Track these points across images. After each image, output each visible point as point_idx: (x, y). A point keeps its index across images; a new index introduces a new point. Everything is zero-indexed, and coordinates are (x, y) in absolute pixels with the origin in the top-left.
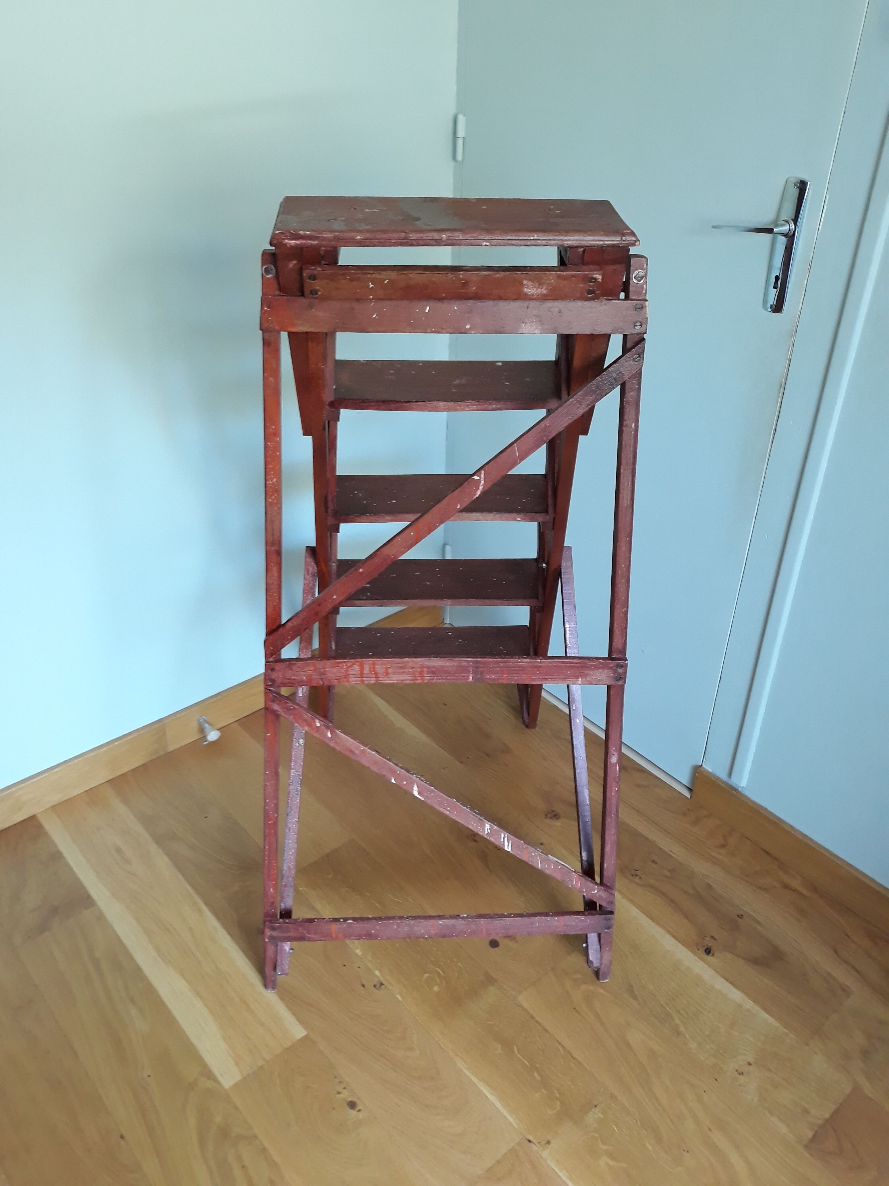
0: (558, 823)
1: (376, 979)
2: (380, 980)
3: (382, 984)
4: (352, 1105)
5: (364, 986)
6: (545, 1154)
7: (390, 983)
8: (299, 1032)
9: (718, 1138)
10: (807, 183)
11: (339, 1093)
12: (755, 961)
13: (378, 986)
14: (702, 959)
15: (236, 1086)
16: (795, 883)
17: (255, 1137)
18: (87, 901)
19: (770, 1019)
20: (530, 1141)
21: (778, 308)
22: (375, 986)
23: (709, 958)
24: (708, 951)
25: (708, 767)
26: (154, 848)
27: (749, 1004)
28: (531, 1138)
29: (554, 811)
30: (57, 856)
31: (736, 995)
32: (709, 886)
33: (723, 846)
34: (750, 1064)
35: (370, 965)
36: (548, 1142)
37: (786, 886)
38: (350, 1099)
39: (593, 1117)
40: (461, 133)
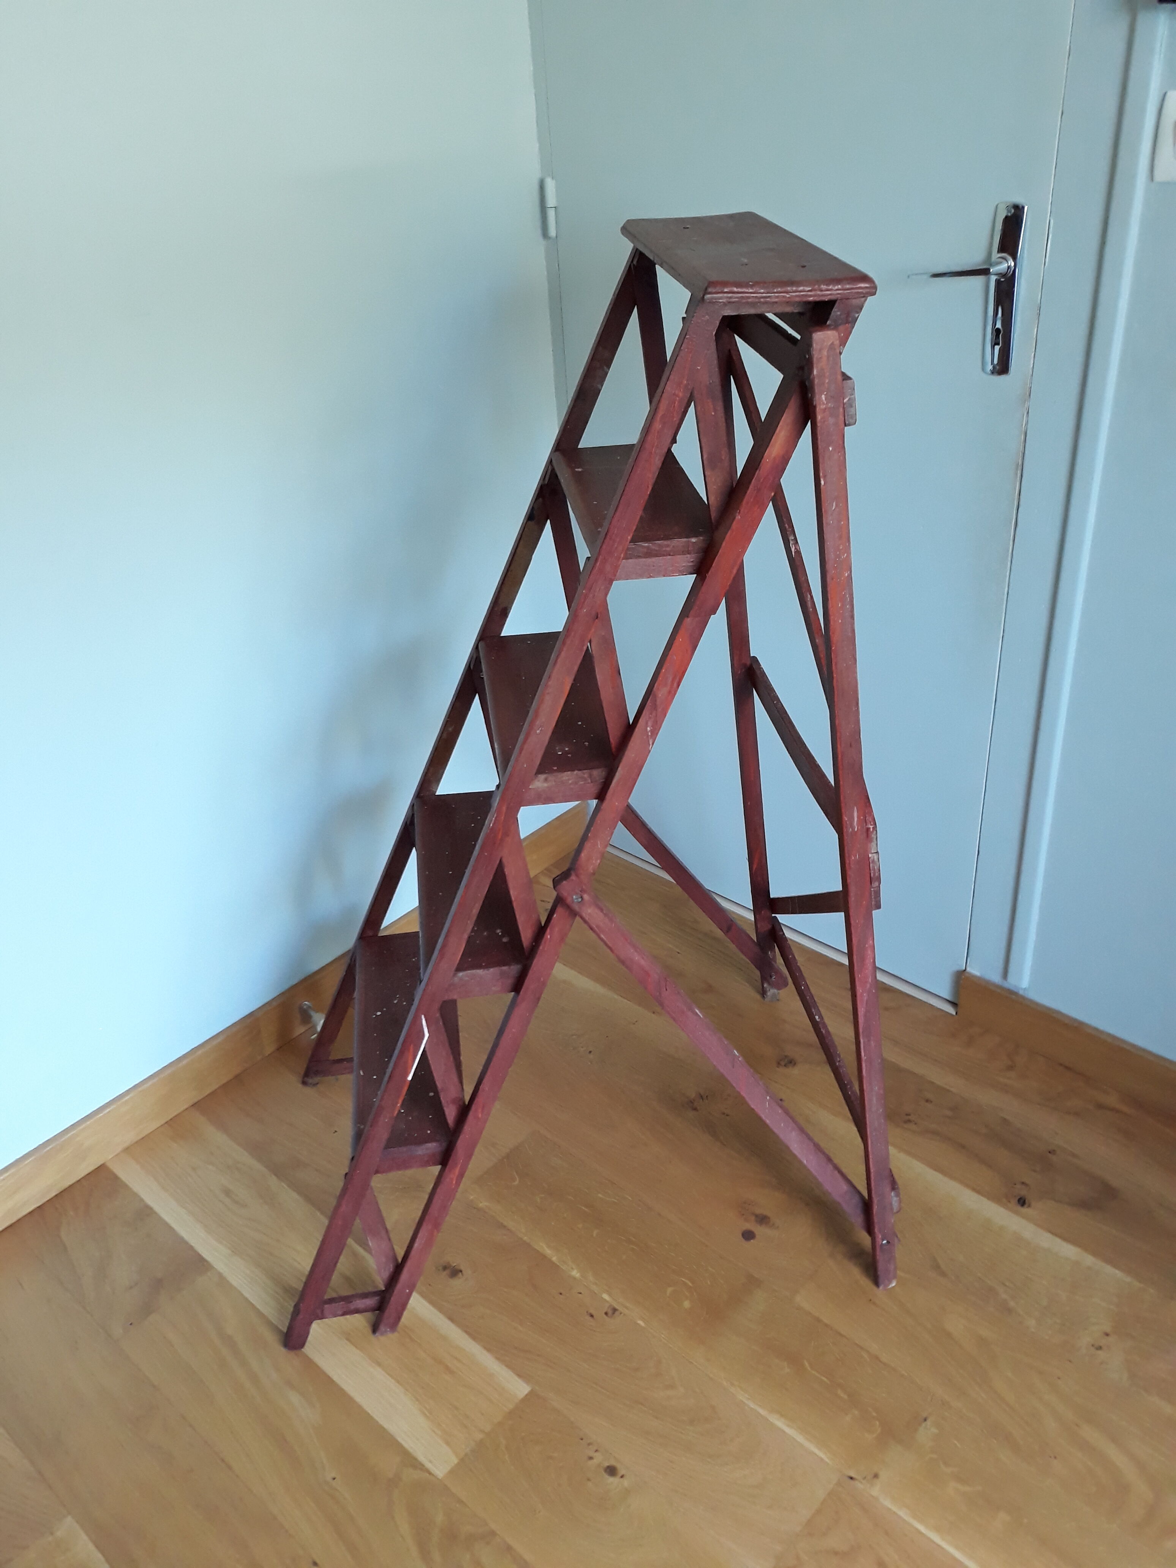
0: (795, 1071)
1: (607, 1305)
2: (611, 1305)
3: (615, 1310)
4: (611, 1471)
5: (592, 1316)
6: (875, 1491)
7: (627, 1308)
8: (521, 1389)
9: (1089, 1433)
10: (1023, 207)
11: (591, 1458)
12: (1084, 1205)
13: (610, 1312)
14: (1016, 1213)
15: (452, 1472)
16: (1112, 1100)
17: (493, 1533)
18: (200, 1264)
19: (1118, 1273)
20: (851, 1478)
21: (1003, 367)
22: (606, 1314)
23: (1024, 1210)
24: (1022, 1202)
25: (974, 970)
26: (273, 1181)
27: (1089, 1260)
28: (853, 1475)
29: (786, 1056)
30: (146, 1212)
31: (1069, 1251)
32: (1005, 1120)
33: (1011, 1068)
34: (1107, 1335)
35: (594, 1288)
36: (876, 1476)
37: (1100, 1106)
38: (606, 1464)
39: (926, 1434)
40: (551, 201)
